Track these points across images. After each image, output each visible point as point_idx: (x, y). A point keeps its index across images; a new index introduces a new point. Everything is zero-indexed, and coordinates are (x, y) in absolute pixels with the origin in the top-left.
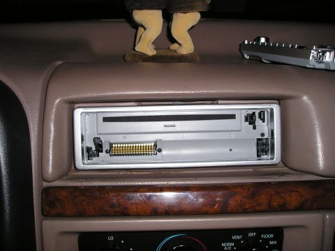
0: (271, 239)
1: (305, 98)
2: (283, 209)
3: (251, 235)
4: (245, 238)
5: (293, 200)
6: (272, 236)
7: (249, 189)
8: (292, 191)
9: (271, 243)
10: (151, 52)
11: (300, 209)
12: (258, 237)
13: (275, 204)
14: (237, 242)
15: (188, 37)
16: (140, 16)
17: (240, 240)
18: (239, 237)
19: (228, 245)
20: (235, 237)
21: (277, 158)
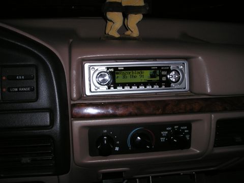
0: (186, 129)
1: (200, 58)
2: (192, 111)
3: (176, 127)
4: (173, 129)
5: (197, 107)
6: (186, 127)
7: (175, 102)
8: (196, 102)
9: (186, 131)
10: (117, 35)
11: (200, 111)
12: (179, 128)
13: (188, 109)
14: (169, 131)
15: (136, 28)
16: (110, 15)
17: (170, 130)
18: (170, 129)
19: (164, 133)
20: (167, 129)
21: (187, 88)
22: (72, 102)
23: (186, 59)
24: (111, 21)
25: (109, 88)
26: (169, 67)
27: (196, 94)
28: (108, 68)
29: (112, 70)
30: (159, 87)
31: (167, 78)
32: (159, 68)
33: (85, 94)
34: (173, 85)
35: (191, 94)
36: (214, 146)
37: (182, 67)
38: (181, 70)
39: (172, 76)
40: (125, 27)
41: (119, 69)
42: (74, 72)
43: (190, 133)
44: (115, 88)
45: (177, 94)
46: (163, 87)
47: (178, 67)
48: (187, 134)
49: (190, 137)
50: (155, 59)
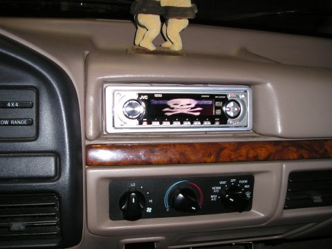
0: (246, 184)
2: (256, 159)
3: (233, 180)
4: (229, 183)
5: (263, 153)
6: (246, 181)
7: (233, 145)
8: (261, 147)
9: (246, 187)
10: (152, 48)
11: (267, 159)
12: (237, 182)
13: (251, 155)
14: (222, 186)
15: (179, 38)
16: (143, 18)
17: (225, 185)
18: (224, 183)
19: (216, 189)
20: (221, 183)
21: (250, 127)
22: (88, 143)
23: (249, 85)
24: (144, 27)
25: (141, 123)
26: (226, 95)
27: (262, 135)
28: (140, 95)
29: (146, 97)
30: (212, 124)
31: (222, 111)
32: (212, 97)
33: (106, 131)
34: (230, 121)
35: (255, 134)
36: (285, 208)
37: (243, 96)
38: (242, 101)
39: (230, 109)
40: (163, 37)
41: (156, 96)
42: (91, 99)
43: (251, 190)
44: (149, 123)
45: (235, 135)
46: (217, 124)
47: (238, 96)
48: (247, 190)
49: (252, 195)
50: (205, 83)
